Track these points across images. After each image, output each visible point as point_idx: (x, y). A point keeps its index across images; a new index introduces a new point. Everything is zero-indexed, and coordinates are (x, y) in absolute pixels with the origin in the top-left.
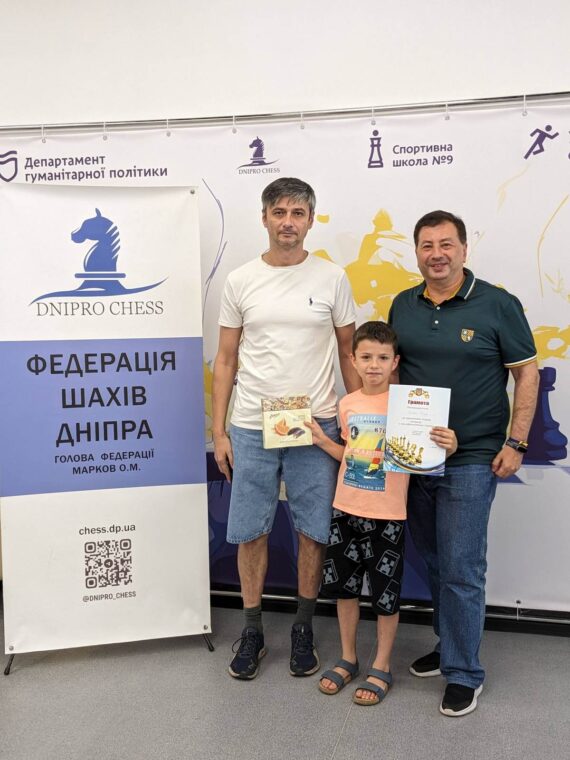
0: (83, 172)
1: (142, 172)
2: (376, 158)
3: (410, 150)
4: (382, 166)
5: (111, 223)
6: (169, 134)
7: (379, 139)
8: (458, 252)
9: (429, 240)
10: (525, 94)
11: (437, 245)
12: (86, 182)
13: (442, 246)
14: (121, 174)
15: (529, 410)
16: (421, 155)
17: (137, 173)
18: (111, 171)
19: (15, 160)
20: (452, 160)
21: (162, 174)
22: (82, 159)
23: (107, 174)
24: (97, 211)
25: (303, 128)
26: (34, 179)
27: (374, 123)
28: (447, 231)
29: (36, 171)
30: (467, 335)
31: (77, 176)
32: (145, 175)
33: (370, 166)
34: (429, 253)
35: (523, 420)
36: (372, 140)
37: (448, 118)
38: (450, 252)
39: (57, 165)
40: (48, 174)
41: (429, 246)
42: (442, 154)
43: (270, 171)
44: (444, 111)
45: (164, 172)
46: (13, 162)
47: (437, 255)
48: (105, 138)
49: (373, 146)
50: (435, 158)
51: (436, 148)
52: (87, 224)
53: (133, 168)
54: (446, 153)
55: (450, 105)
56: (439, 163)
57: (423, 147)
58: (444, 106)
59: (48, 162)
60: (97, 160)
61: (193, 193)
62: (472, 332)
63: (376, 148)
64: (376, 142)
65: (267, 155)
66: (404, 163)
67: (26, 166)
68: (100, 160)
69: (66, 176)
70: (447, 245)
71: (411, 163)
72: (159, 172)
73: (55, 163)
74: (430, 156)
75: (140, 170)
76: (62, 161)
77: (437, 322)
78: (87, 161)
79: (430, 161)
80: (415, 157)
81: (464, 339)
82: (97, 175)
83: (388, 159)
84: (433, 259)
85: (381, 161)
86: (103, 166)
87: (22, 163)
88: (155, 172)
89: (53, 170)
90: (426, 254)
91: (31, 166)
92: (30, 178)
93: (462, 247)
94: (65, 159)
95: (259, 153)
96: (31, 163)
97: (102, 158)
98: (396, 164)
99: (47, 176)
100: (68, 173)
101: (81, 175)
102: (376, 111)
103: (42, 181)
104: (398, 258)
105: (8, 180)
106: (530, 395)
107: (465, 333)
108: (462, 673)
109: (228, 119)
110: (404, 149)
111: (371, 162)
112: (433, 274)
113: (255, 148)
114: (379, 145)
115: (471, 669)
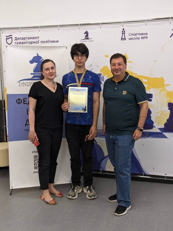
0: (32, 41)
1: (51, 42)
2: (123, 37)
3: (134, 35)
4: (125, 40)
5: (42, 58)
6: (59, 30)
7: (124, 31)
8: (124, 67)
9: (114, 63)
10: (170, 17)
11: (117, 65)
12: (33, 45)
13: (118, 65)
14: (44, 42)
15: (144, 118)
16: (137, 36)
17: (49, 42)
18: (41, 41)
19: (12, 38)
20: (147, 38)
21: (57, 42)
22: (32, 38)
23: (40, 42)
24: (37, 54)
25: (101, 28)
26: (17, 44)
27: (123, 26)
28: (120, 60)
29: (18, 41)
30: (125, 93)
31: (31, 43)
32: (52, 42)
33: (121, 40)
34: (114, 67)
35: (142, 121)
36: (122, 31)
37: (146, 25)
38: (121, 67)
39: (24, 40)
40: (22, 42)
41: (115, 65)
42: (144, 36)
43: (90, 41)
44: (145, 22)
45: (58, 41)
46: (11, 39)
47: (117, 68)
48: (39, 31)
49: (123, 33)
50: (142, 37)
51: (142, 34)
52: (34, 58)
53: (48, 40)
54: (145, 36)
55: (147, 21)
56: (143, 39)
57: (138, 34)
58: (145, 21)
59: (22, 38)
60: (37, 38)
61: (67, 48)
62: (126, 92)
63: (123, 34)
64: (123, 32)
65: (89, 36)
66: (132, 39)
67: (15, 40)
68: (38, 38)
69: (27, 43)
70: (120, 64)
71: (135, 39)
72: (56, 42)
73: (24, 39)
74: (140, 36)
75: (50, 41)
76: (26, 38)
77: (116, 88)
78: (34, 38)
79: (140, 38)
80: (136, 37)
81: (123, 94)
82: (37, 42)
83: (127, 37)
84: (116, 69)
85: (125, 38)
86: (39, 40)
87: (14, 39)
88: (55, 42)
89: (23, 41)
90: (113, 67)
91: (17, 40)
92: (16, 43)
93: (125, 65)
94: (27, 38)
95: (87, 36)
96: (17, 39)
97: (38, 37)
98: (130, 39)
99: (22, 43)
100: (28, 42)
101: (32, 42)
102: (124, 22)
103: (20, 44)
104: (130, 68)
105: (9, 44)
106: (145, 113)
107: (124, 92)
108: (123, 202)
109: (77, 25)
110: (132, 34)
111: (122, 38)
112: (115, 73)
113: (86, 34)
114: (124, 33)
115: (126, 201)
